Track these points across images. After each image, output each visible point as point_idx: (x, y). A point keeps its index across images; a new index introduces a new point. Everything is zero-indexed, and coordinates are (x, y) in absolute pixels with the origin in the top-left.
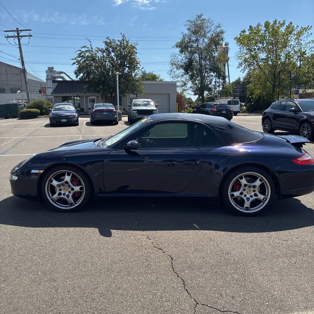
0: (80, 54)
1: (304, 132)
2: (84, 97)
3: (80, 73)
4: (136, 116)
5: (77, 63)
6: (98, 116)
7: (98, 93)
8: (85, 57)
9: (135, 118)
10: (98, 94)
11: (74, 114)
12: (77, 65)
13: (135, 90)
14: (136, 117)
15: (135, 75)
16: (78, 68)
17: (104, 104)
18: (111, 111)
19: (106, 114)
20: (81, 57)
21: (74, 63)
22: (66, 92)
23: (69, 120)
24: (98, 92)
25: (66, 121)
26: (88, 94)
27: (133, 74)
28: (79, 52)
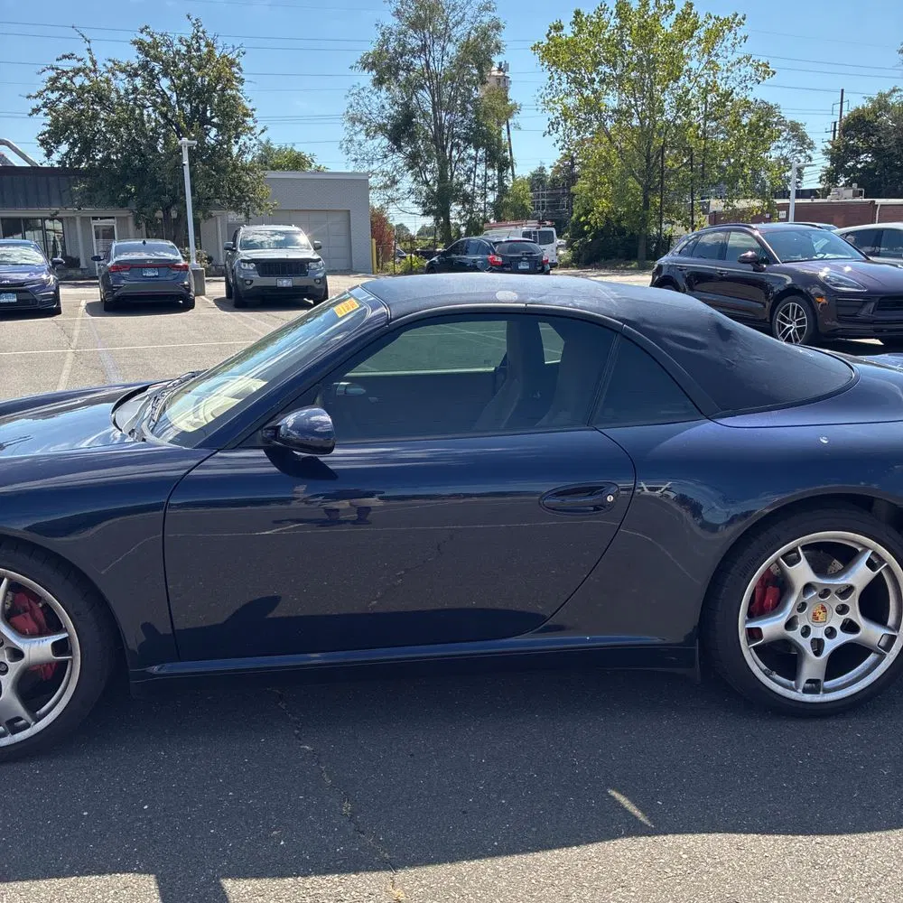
0: (54, 80)
1: (788, 326)
2: (78, 219)
3: (59, 143)
4: (252, 281)
5: (45, 110)
6: (127, 284)
7: (122, 207)
8: (72, 91)
9: (251, 287)
10: (124, 213)
11: (44, 277)
12: (46, 115)
13: (241, 199)
14: (254, 284)
15: (242, 153)
16: (50, 125)
17: (144, 243)
18: (170, 265)
19: (153, 274)
20: (58, 89)
21: (36, 111)
22: (15, 205)
23: (25, 296)
24: (123, 204)
25: (15, 300)
26: (88, 211)
27: (235, 150)
28: (53, 74)
